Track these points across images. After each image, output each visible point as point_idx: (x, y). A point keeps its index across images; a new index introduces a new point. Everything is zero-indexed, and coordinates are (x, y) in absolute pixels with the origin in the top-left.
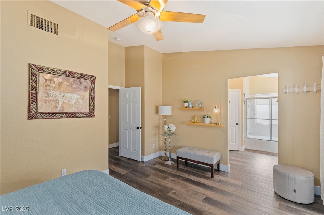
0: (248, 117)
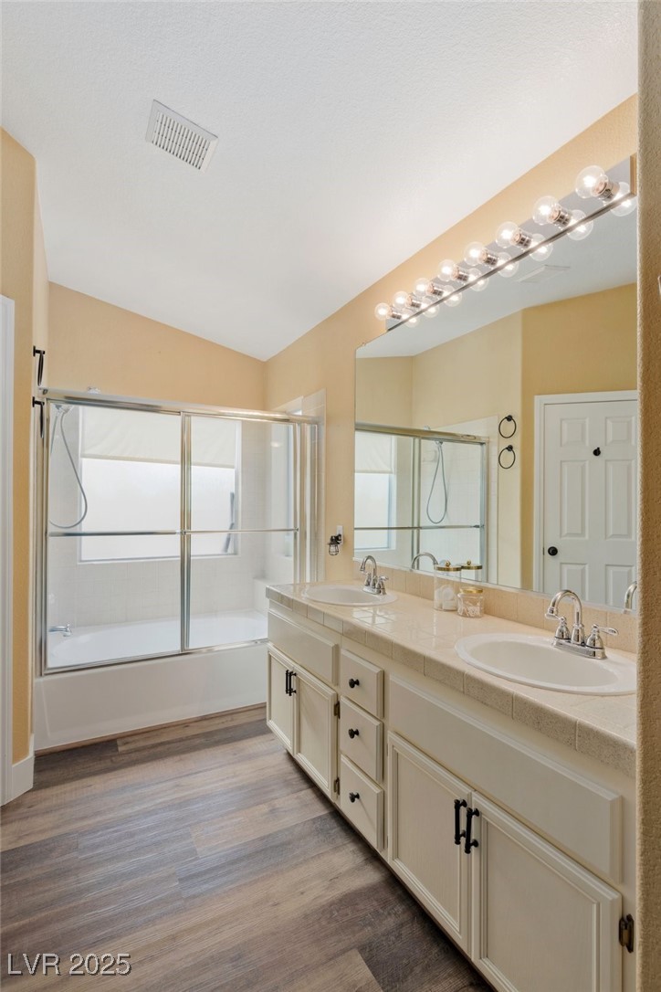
0: (51, 529)
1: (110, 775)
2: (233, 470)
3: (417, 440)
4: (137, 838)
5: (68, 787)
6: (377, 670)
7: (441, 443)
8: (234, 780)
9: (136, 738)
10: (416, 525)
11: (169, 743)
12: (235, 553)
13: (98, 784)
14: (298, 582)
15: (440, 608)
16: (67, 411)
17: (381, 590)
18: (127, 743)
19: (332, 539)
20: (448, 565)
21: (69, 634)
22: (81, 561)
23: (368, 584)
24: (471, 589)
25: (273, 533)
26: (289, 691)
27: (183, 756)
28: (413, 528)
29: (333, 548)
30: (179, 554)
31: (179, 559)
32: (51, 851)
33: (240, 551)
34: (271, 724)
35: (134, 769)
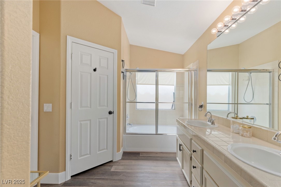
1: (137, 161)
2: (174, 86)
3: (237, 73)
4: (138, 178)
5: (127, 161)
6: (200, 148)
7: (251, 73)
8: (165, 171)
9: (144, 154)
10: (236, 102)
11: (151, 157)
12: (175, 109)
13: (133, 162)
14: (190, 118)
15: (233, 132)
16: (132, 74)
17: (213, 123)
18: (142, 154)
19: (200, 106)
20: (248, 117)
21: (132, 126)
22: (137, 109)
23: (209, 121)
24: (246, 126)
25: (185, 104)
26: (180, 150)
27: (154, 161)
28: (235, 104)
29: (200, 109)
30: (155, 108)
31: (155, 110)
32: (121, 174)
33: (176, 109)
34: (177, 158)
35: (142, 161)
